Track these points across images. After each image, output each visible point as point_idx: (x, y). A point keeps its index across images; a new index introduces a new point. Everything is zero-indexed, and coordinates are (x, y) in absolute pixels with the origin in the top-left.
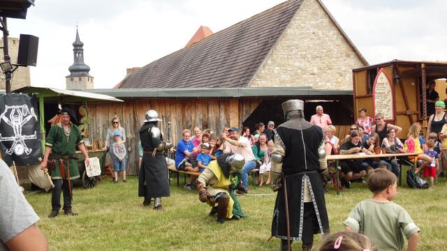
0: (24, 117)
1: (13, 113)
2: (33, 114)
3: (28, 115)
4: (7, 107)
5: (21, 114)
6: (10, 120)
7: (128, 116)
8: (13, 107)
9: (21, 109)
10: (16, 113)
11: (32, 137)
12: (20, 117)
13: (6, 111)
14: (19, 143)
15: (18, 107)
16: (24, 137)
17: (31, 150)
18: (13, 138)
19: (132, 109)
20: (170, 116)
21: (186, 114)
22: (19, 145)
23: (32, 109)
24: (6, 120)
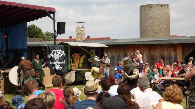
0: (60, 55)
1: (55, 53)
2: (63, 53)
3: (61, 54)
4: (53, 51)
5: (59, 53)
6: (54, 55)
7: (122, 53)
8: (56, 50)
9: (59, 51)
10: (57, 53)
11: (63, 63)
12: (58, 54)
13: (53, 52)
14: (57, 65)
15: (58, 50)
16: (59, 63)
17: (62, 68)
18: (55, 63)
19: (124, 50)
20: (143, 53)
21: (152, 52)
22: (57, 66)
23: (63, 51)
24: (52, 56)
